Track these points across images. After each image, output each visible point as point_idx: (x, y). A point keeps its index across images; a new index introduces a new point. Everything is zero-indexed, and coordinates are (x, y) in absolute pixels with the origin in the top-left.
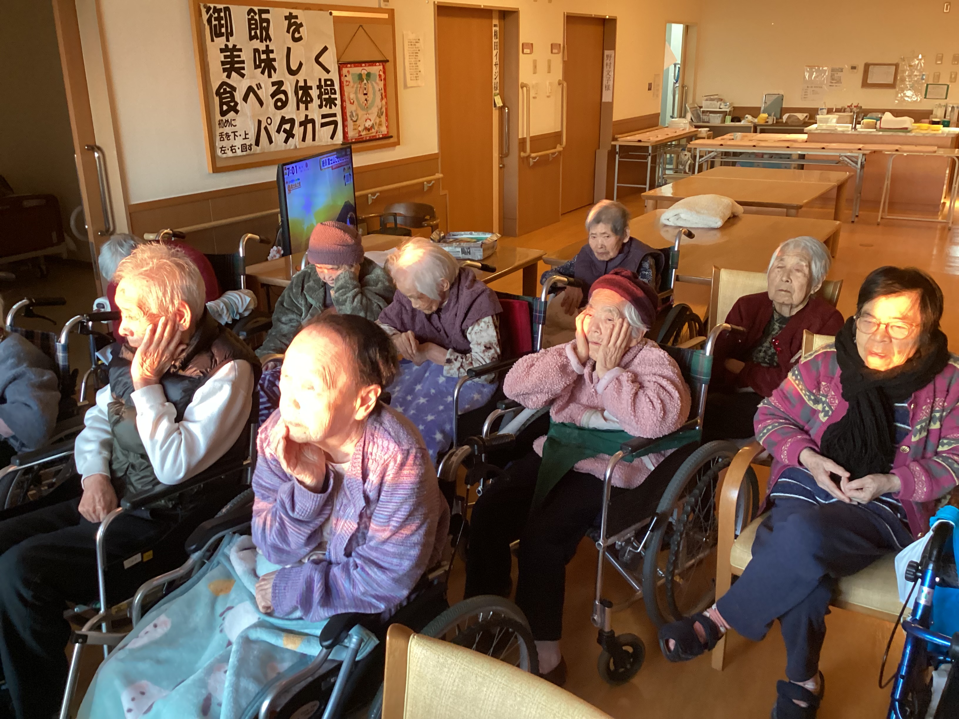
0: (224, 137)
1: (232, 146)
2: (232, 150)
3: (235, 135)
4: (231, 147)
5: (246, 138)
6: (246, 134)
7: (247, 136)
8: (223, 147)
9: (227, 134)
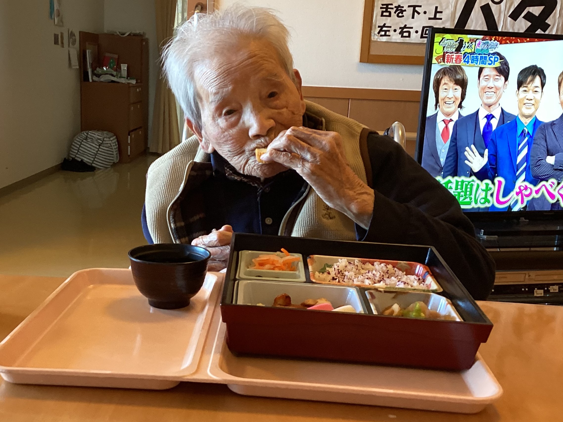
0: (393, 11)
1: (405, 27)
2: (401, 33)
3: (414, 11)
4: (402, 28)
5: (435, 18)
6: (436, 12)
7: (438, 16)
8: (384, 26)
9: (398, 7)
